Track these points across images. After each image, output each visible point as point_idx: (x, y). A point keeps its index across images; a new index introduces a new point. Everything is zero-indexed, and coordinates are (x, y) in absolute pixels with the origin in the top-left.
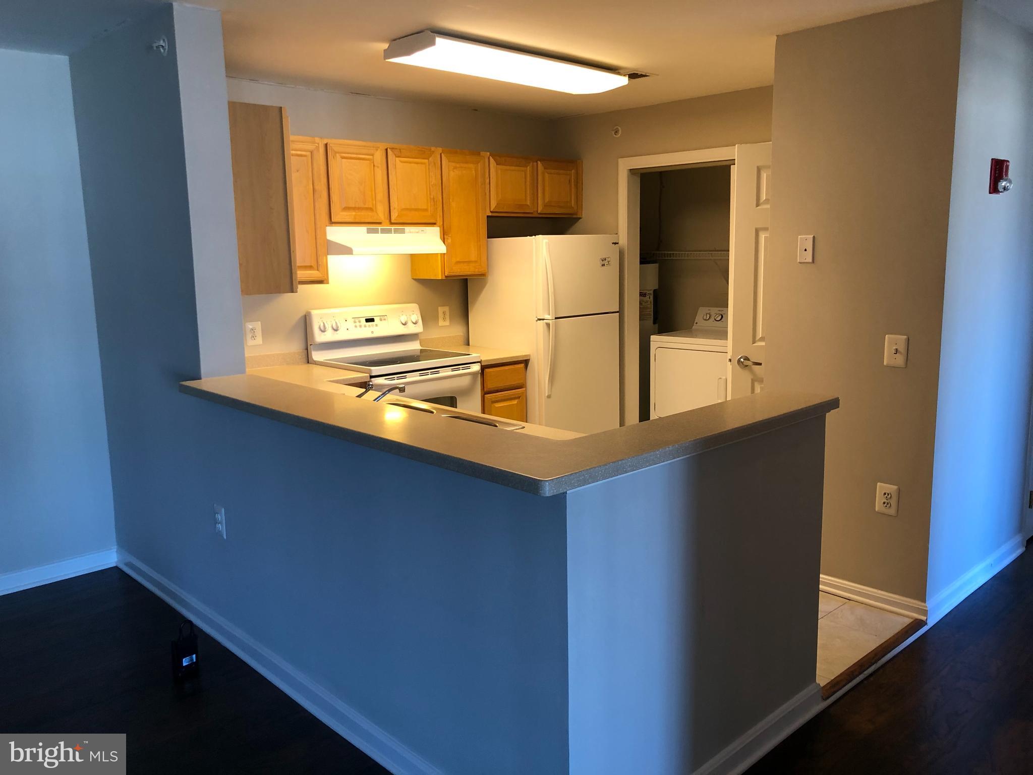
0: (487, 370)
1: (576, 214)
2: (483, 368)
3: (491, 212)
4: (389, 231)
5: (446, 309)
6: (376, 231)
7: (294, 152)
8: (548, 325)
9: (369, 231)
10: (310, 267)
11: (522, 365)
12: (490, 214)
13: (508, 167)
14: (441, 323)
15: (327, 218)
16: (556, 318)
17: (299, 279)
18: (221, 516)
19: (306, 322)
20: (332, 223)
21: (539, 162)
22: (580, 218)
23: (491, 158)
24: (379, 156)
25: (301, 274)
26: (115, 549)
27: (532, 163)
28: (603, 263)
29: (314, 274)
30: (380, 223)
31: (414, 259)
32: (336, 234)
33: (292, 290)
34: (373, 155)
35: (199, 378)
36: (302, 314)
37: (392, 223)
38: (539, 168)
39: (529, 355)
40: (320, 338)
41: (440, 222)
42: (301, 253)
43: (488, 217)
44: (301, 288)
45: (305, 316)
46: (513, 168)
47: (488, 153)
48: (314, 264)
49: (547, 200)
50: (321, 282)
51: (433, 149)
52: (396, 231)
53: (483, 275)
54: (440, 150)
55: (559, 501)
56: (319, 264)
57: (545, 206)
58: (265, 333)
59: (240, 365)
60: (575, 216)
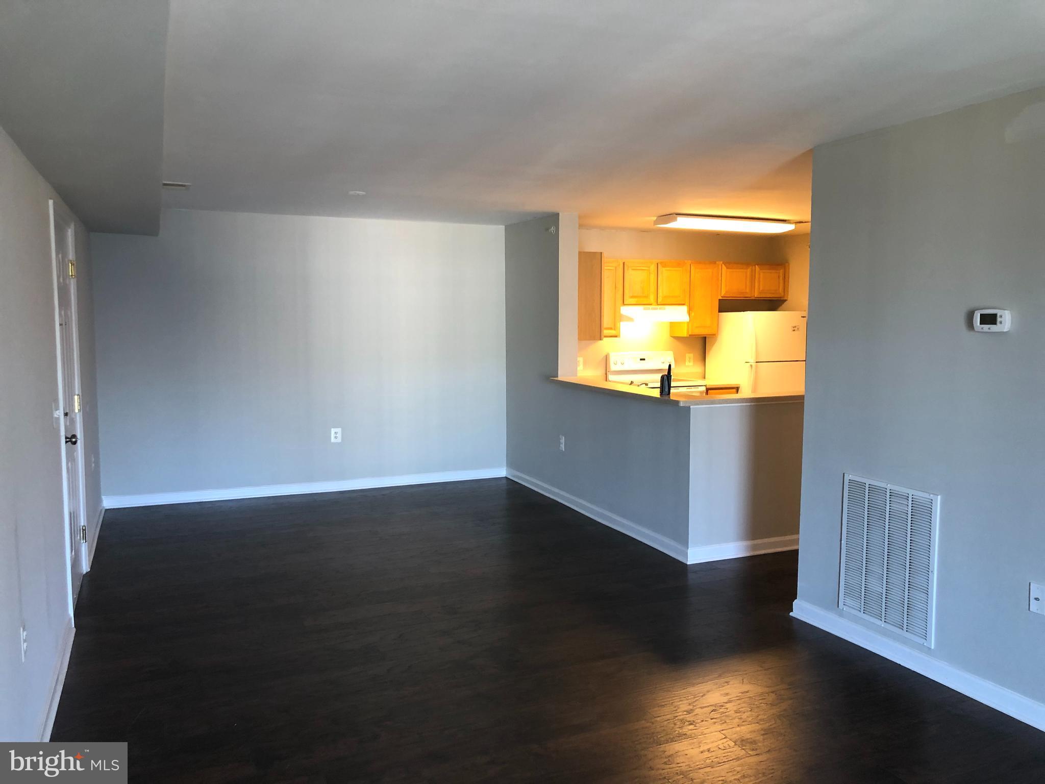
0: (709, 391)
1: (784, 297)
2: (708, 390)
3: (722, 297)
4: (656, 309)
5: (691, 355)
6: (649, 309)
7: (606, 268)
8: (751, 366)
9: (645, 309)
10: (611, 329)
11: (735, 390)
12: (721, 298)
13: (734, 270)
14: (687, 363)
15: (622, 301)
16: (757, 362)
17: (605, 335)
18: (563, 440)
19: (607, 358)
20: (624, 304)
21: (756, 266)
22: (786, 300)
23: (723, 265)
24: (653, 268)
25: (606, 332)
26: (505, 468)
27: (751, 267)
28: (794, 329)
29: (613, 332)
30: (651, 304)
31: (673, 325)
32: (625, 310)
33: (601, 339)
34: (649, 267)
35: (558, 377)
36: (605, 354)
37: (658, 305)
38: (756, 269)
39: (740, 385)
40: (613, 367)
41: (687, 303)
42: (607, 320)
43: (719, 300)
44: (605, 339)
45: (606, 356)
46: (738, 270)
47: (722, 262)
48: (613, 327)
49: (761, 289)
50: (616, 336)
51: (686, 261)
52: (660, 309)
53: (714, 335)
54: (690, 262)
55: (688, 409)
56: (614, 327)
57: (760, 293)
58: (585, 363)
59: (575, 372)
60: (782, 299)
